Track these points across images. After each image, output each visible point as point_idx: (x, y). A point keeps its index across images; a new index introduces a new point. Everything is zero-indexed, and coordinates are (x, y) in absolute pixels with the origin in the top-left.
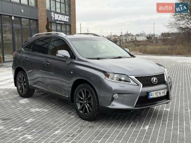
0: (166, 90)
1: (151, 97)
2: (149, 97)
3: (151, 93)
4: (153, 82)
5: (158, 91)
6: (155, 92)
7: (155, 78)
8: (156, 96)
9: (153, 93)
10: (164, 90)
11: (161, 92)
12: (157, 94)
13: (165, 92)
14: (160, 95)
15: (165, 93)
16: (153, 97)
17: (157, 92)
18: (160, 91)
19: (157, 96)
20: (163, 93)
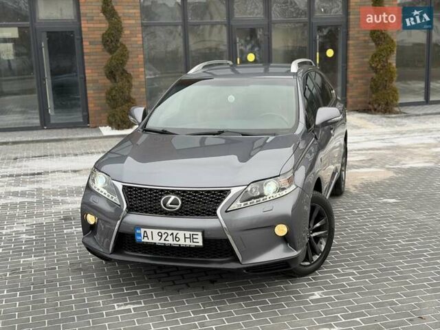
0: (200, 234)
1: (145, 240)
2: (138, 238)
3: (143, 230)
4: (165, 205)
5: (170, 232)
6: (155, 232)
7: (173, 197)
8: (162, 241)
9: (149, 231)
10: (192, 233)
11: (181, 234)
12: (164, 237)
13: (194, 236)
14: (175, 242)
15: (194, 240)
16: (150, 241)
17: (163, 231)
18: (175, 232)
19: (166, 242)
20: (188, 240)
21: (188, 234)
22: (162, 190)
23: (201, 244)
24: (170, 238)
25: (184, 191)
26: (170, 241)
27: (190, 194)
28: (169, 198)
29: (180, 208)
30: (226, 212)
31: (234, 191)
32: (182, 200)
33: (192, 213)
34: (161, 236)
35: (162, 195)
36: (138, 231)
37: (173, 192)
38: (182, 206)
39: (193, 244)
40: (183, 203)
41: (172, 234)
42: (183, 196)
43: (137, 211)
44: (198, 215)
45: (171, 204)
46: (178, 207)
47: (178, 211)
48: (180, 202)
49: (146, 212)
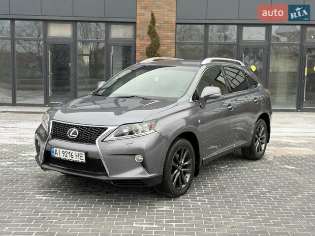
0: (84, 154)
1: (56, 156)
2: (53, 154)
3: (55, 149)
5: (68, 151)
6: (61, 150)
7: (74, 130)
8: (64, 157)
9: (58, 149)
11: (74, 153)
12: (65, 154)
13: (81, 155)
14: (71, 158)
15: (81, 158)
16: (58, 156)
17: (65, 150)
18: (71, 152)
19: (66, 158)
20: (77, 157)
21: (78, 153)
22: (71, 125)
23: (84, 161)
24: (68, 155)
25: (82, 127)
26: (69, 158)
27: (84, 129)
28: (72, 130)
29: (77, 137)
30: (102, 141)
31: (110, 129)
32: (79, 132)
33: (83, 140)
34: (64, 154)
35: (69, 128)
36: (53, 150)
37: (76, 127)
38: (78, 136)
39: (80, 161)
40: (79, 134)
41: (69, 153)
42: (80, 129)
43: (56, 137)
44: (87, 142)
45: (72, 134)
46: (76, 136)
47: (76, 138)
48: (78, 134)
49: (60, 138)
